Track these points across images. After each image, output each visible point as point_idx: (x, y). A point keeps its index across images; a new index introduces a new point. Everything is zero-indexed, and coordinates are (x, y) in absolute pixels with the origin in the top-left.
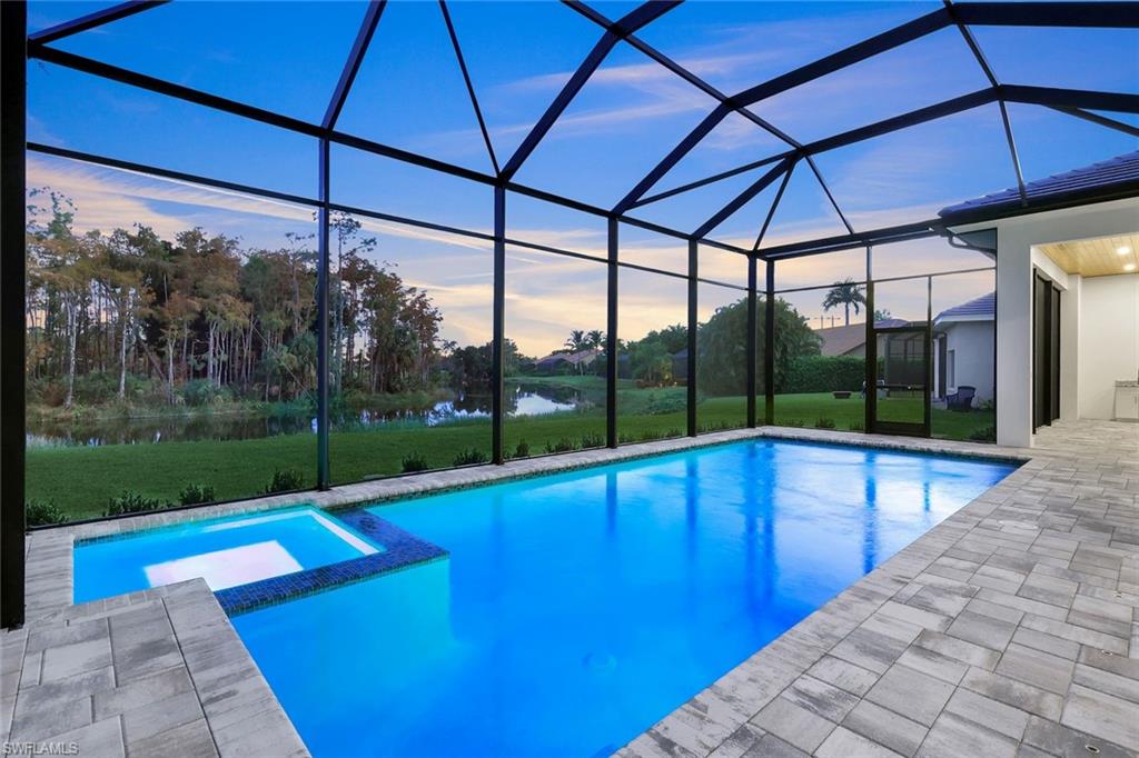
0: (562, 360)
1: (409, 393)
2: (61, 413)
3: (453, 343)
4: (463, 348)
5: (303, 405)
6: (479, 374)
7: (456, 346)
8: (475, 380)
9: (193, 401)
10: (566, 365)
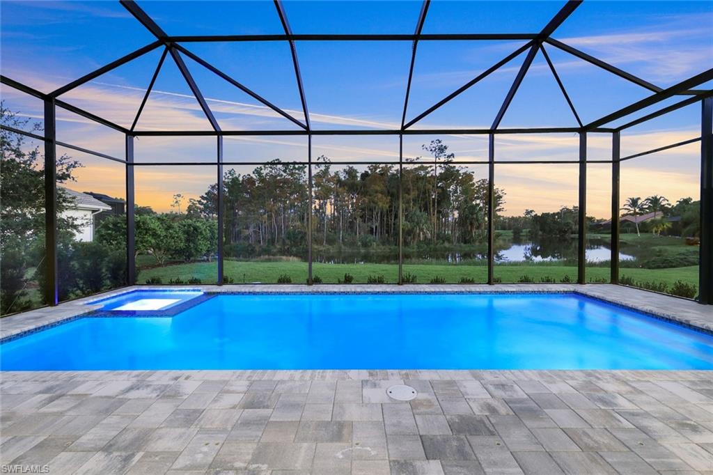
0: (626, 221)
1: (477, 244)
2: (322, 248)
3: (531, 211)
4: (539, 214)
5: (413, 248)
6: (551, 231)
7: (533, 214)
8: (549, 236)
9: (365, 245)
10: (628, 225)
